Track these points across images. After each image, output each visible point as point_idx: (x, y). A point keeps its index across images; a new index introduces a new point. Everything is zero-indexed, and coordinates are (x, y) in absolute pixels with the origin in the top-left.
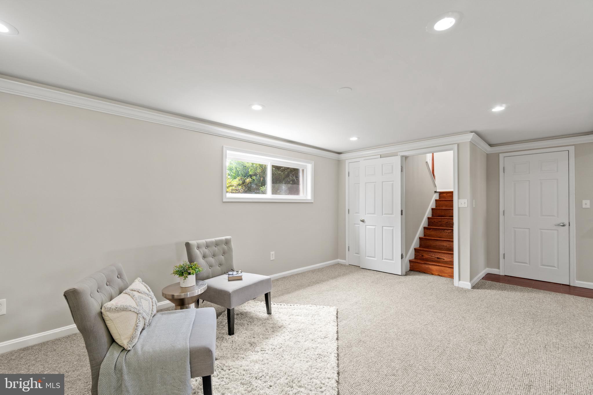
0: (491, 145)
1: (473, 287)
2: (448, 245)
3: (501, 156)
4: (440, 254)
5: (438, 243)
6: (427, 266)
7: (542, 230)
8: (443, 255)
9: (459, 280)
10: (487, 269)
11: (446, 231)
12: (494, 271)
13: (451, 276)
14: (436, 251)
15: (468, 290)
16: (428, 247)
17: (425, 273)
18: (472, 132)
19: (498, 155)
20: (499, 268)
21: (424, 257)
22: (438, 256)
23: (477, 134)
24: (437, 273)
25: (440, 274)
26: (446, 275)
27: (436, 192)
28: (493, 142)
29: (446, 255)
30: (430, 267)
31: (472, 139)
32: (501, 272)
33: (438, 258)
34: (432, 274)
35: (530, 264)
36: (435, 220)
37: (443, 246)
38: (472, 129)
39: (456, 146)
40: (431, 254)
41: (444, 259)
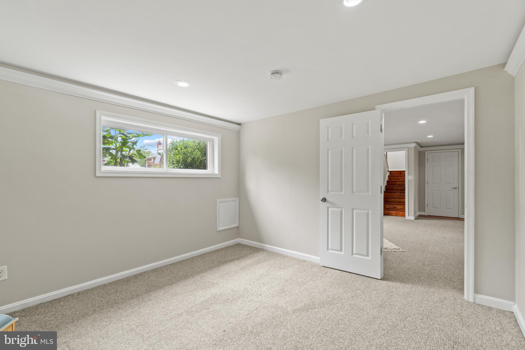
0: (421, 147)
1: (415, 219)
2: (399, 200)
3: (426, 152)
4: (395, 205)
5: (393, 200)
6: (389, 211)
7: (446, 191)
8: (397, 205)
9: (409, 216)
10: (419, 212)
11: (397, 193)
12: (423, 213)
13: (404, 216)
14: (393, 203)
15: (414, 220)
16: (388, 202)
17: (388, 215)
18: (415, 142)
19: (424, 152)
20: (425, 212)
21: (387, 207)
22: (394, 206)
23: (418, 143)
24: (395, 215)
25: (397, 215)
26: (400, 215)
27: (388, 171)
28: (423, 145)
29: (399, 205)
30: (391, 212)
31: (415, 146)
32: (426, 214)
33: (394, 207)
34: (392, 216)
35: (440, 209)
36: (390, 187)
37: (396, 201)
38: (415, 141)
39: (407, 149)
40: (390, 205)
41: (397, 208)
